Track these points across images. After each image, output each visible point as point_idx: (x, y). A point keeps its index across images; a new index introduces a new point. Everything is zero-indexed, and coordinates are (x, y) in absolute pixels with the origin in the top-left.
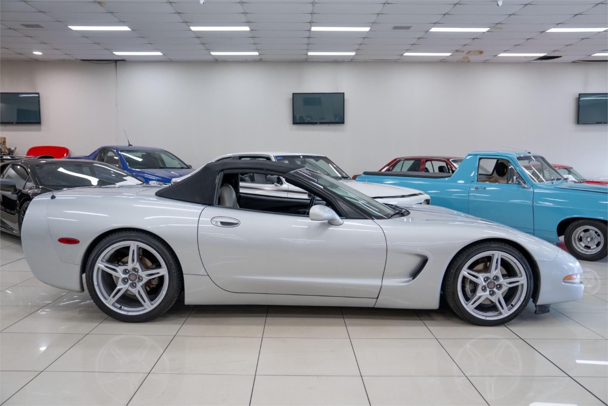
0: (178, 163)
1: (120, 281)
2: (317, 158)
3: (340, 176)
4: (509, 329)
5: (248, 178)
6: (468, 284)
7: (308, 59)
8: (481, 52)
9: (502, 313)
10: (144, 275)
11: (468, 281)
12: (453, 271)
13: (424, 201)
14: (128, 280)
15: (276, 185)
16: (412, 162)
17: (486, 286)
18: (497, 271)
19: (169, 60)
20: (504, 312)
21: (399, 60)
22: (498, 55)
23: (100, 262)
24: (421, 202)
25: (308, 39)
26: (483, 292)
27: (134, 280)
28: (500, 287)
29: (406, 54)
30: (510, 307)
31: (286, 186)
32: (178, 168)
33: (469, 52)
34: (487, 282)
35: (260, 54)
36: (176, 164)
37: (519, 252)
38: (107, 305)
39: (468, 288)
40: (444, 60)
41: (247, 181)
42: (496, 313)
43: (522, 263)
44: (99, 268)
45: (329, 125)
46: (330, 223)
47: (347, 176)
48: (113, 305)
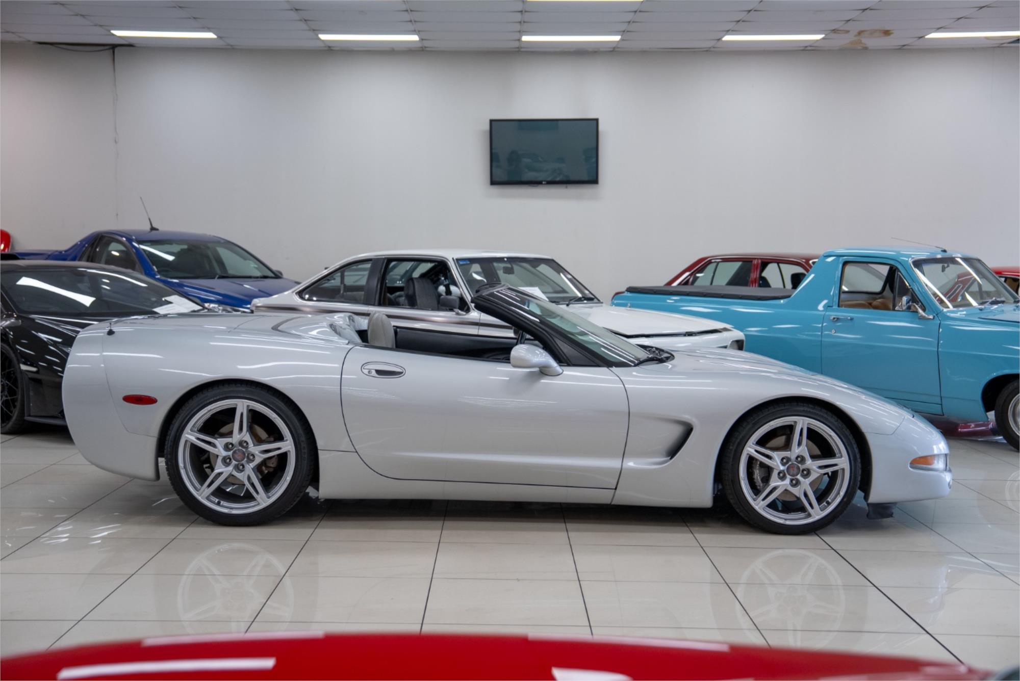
0: (256, 266)
1: (219, 460)
2: (536, 262)
3: (580, 295)
4: (822, 539)
5: (403, 298)
6: (758, 468)
7: (521, 48)
8: (887, 33)
9: (812, 514)
10: (258, 452)
11: (757, 464)
12: (732, 448)
13: (731, 344)
14: (230, 459)
15: (458, 314)
16: (739, 264)
17: (786, 471)
18: (801, 448)
19: (229, 47)
20: (814, 513)
21: (714, 48)
22: (926, 37)
23: (190, 431)
24: (725, 345)
25: (522, 14)
26: (780, 481)
27: (240, 460)
28: (807, 473)
29: (727, 38)
30: (825, 506)
31: (475, 315)
32: (257, 278)
33: (860, 33)
34: (787, 466)
35: (422, 40)
36: (251, 268)
37: (836, 418)
38: (199, 498)
39: (758, 475)
40: (811, 46)
41: (403, 305)
42: (802, 515)
43: (842, 437)
44: (186, 441)
45: (567, 187)
46: (543, 373)
47: (593, 297)
48: (208, 498)
